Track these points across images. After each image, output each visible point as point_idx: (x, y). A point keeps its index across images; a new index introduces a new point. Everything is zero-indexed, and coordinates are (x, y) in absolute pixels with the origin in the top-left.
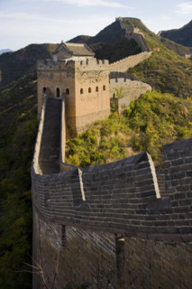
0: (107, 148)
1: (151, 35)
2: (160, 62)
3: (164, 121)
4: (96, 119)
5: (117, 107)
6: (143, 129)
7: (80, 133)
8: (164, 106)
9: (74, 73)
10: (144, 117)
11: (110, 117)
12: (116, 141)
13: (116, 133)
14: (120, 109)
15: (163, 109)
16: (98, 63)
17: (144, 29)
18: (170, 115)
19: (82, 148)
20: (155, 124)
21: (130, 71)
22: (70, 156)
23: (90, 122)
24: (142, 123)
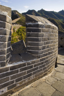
2: (23, 20)
6: (21, 35)
10: (21, 32)
11: (13, 33)
14: (15, 31)
20: (23, 34)
21: (16, 22)
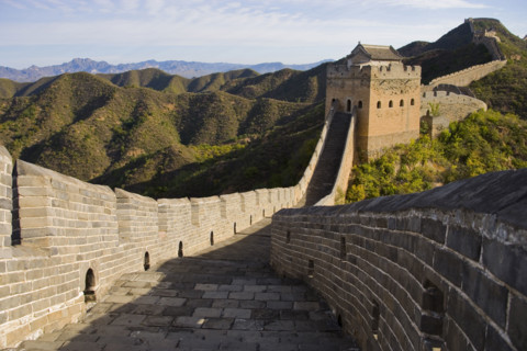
0: (406, 180)
1: (514, 39)
2: (518, 74)
3: (497, 152)
4: (398, 141)
5: (430, 128)
6: (464, 159)
7: (372, 158)
8: (500, 130)
9: (369, 81)
10: (468, 144)
11: (418, 141)
12: (421, 173)
13: (423, 162)
14: (434, 132)
15: (497, 135)
16: (405, 69)
17: (503, 32)
18: (508, 144)
19: (371, 178)
20: (483, 154)
22: (354, 187)
23: (388, 145)
24: (463, 152)
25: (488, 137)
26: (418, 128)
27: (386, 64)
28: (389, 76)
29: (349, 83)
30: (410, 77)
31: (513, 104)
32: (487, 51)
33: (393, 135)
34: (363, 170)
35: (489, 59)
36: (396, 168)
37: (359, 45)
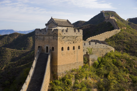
0: (78, 88)
1: (122, 20)
3: (122, 71)
4: (73, 67)
5: (89, 61)
7: (60, 77)
8: (122, 61)
9: (57, 37)
12: (86, 83)
13: (86, 78)
16: (75, 31)
17: (118, 17)
18: (126, 67)
19: (60, 88)
23: (68, 70)
24: (105, 72)
25: (117, 64)
26: (82, 60)
27: (65, 28)
28: (67, 34)
29: (47, 38)
30: (78, 35)
31: (125, 49)
32: (111, 25)
33: (70, 64)
34: (56, 83)
35: (113, 29)
36: (73, 82)
37: (52, 19)
